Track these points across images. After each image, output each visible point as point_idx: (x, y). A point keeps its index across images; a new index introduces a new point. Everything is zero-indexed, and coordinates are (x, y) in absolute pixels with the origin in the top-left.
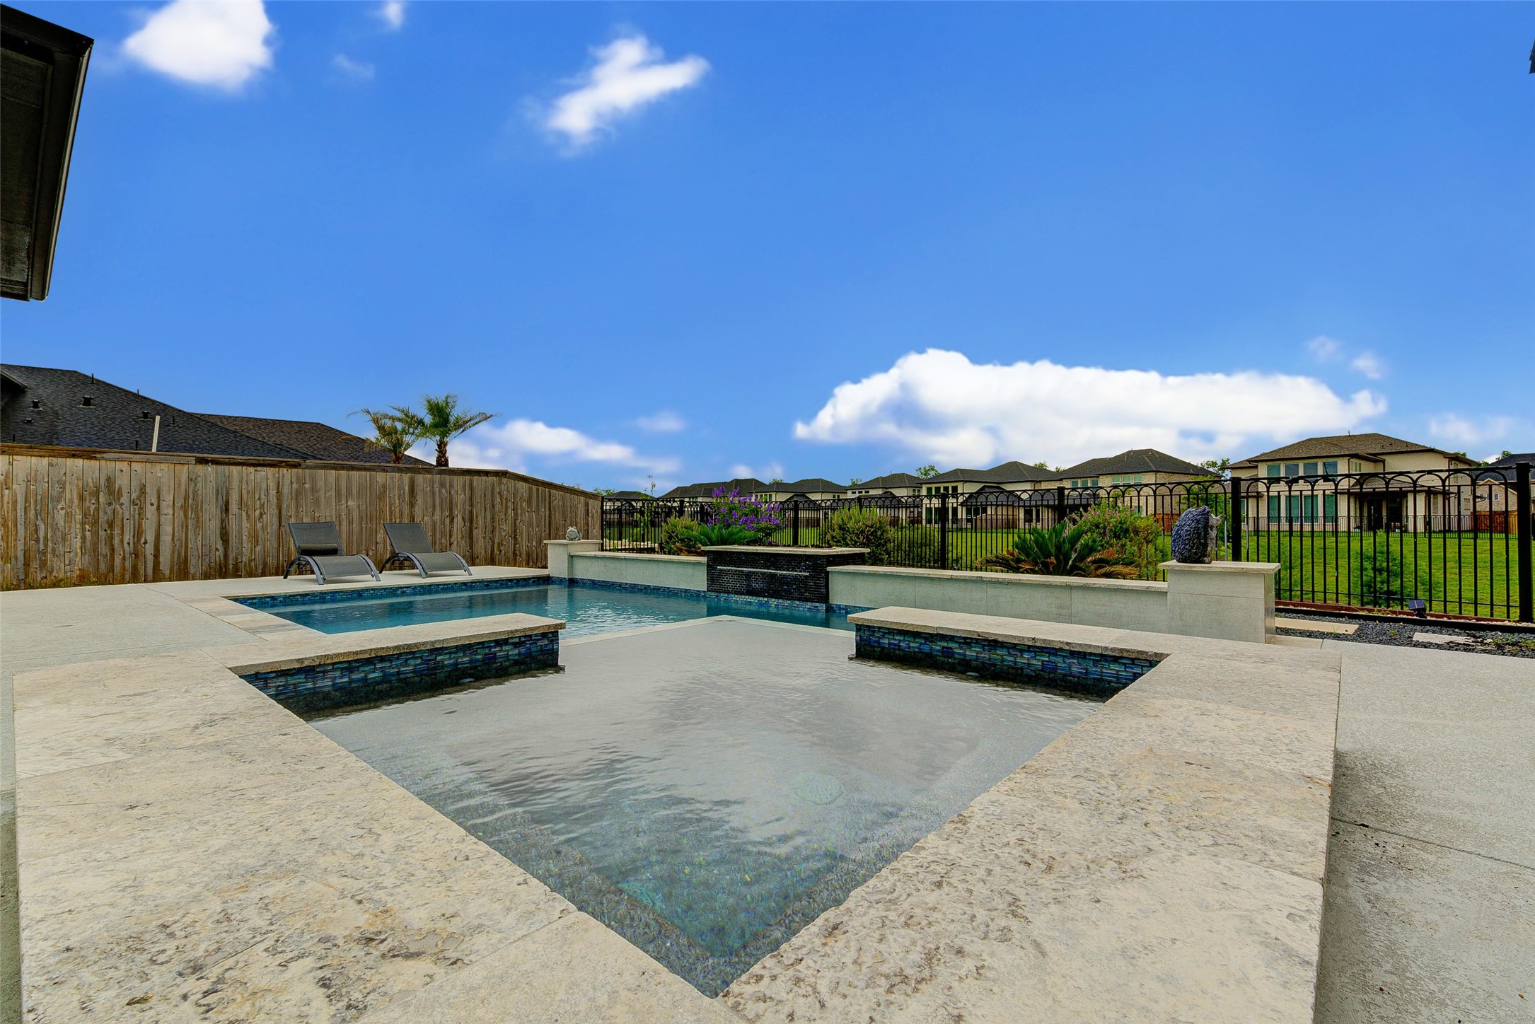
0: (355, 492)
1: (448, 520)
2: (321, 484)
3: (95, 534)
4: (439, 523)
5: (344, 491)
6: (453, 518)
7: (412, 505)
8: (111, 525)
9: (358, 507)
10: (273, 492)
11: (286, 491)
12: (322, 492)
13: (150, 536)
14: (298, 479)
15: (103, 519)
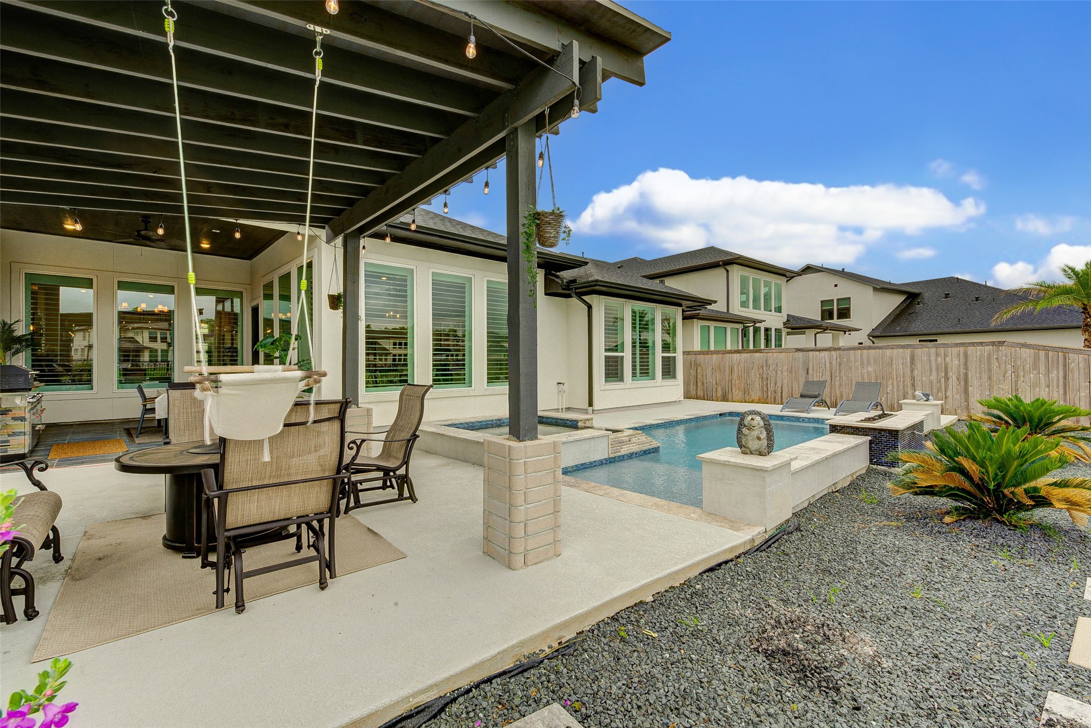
0: (872, 362)
1: (943, 380)
2: (852, 358)
3: (763, 382)
4: (935, 381)
5: (866, 362)
6: (948, 379)
7: (912, 371)
8: (767, 379)
9: (875, 370)
10: (828, 364)
11: (834, 363)
12: (853, 363)
13: (779, 384)
14: (840, 356)
15: (765, 377)
